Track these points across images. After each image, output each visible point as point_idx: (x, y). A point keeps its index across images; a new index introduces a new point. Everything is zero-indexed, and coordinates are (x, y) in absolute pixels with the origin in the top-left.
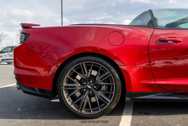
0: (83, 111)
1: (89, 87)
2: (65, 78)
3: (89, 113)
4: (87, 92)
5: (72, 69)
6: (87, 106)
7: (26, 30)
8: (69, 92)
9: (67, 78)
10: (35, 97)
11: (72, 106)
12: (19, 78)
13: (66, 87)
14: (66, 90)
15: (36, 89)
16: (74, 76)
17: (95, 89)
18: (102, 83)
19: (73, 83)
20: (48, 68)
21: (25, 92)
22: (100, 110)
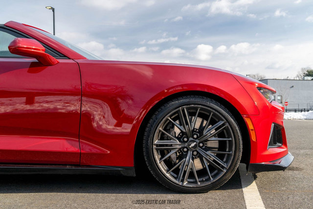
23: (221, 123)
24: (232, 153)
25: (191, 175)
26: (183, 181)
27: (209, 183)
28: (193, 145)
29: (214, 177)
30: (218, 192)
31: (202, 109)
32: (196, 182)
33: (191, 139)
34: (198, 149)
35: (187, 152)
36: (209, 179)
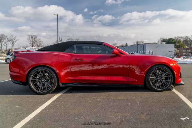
0: (39, 91)
1: (43, 80)
2: (31, 76)
3: (42, 92)
4: (42, 83)
5: (35, 72)
6: (41, 89)
7: (16, 54)
8: (34, 83)
9: (32, 76)
10: (21, 85)
11: (34, 89)
12: (12, 76)
13: (32, 80)
14: (32, 82)
15: (19, 81)
16: (36, 76)
17: (45, 81)
18: (48, 79)
19: (35, 79)
20: (24, 71)
21: (14, 83)
22: (47, 91)
23: (167, 72)
24: (170, 80)
25: (159, 87)
26: (157, 88)
27: (164, 89)
28: (159, 78)
29: (165, 87)
30: (167, 91)
31: (162, 69)
32: (160, 89)
33: (158, 77)
34: (161, 80)
35: (157, 80)
36: (164, 88)
